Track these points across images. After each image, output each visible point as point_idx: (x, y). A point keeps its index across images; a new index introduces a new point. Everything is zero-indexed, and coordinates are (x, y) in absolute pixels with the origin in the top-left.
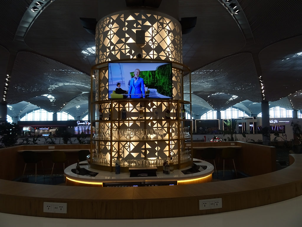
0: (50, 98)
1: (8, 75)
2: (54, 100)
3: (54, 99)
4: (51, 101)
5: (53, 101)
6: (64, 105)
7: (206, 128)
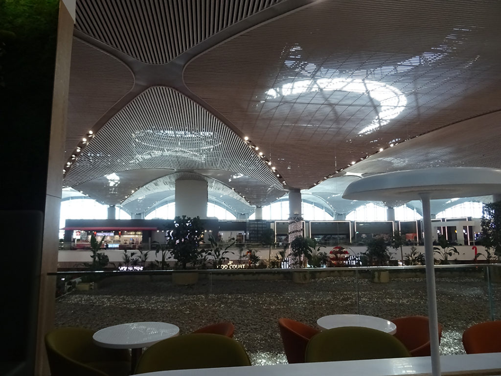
0: (111, 180)
1: (91, 132)
2: (117, 183)
3: (116, 181)
4: (112, 184)
5: (114, 185)
6: (133, 191)
7: (373, 235)
